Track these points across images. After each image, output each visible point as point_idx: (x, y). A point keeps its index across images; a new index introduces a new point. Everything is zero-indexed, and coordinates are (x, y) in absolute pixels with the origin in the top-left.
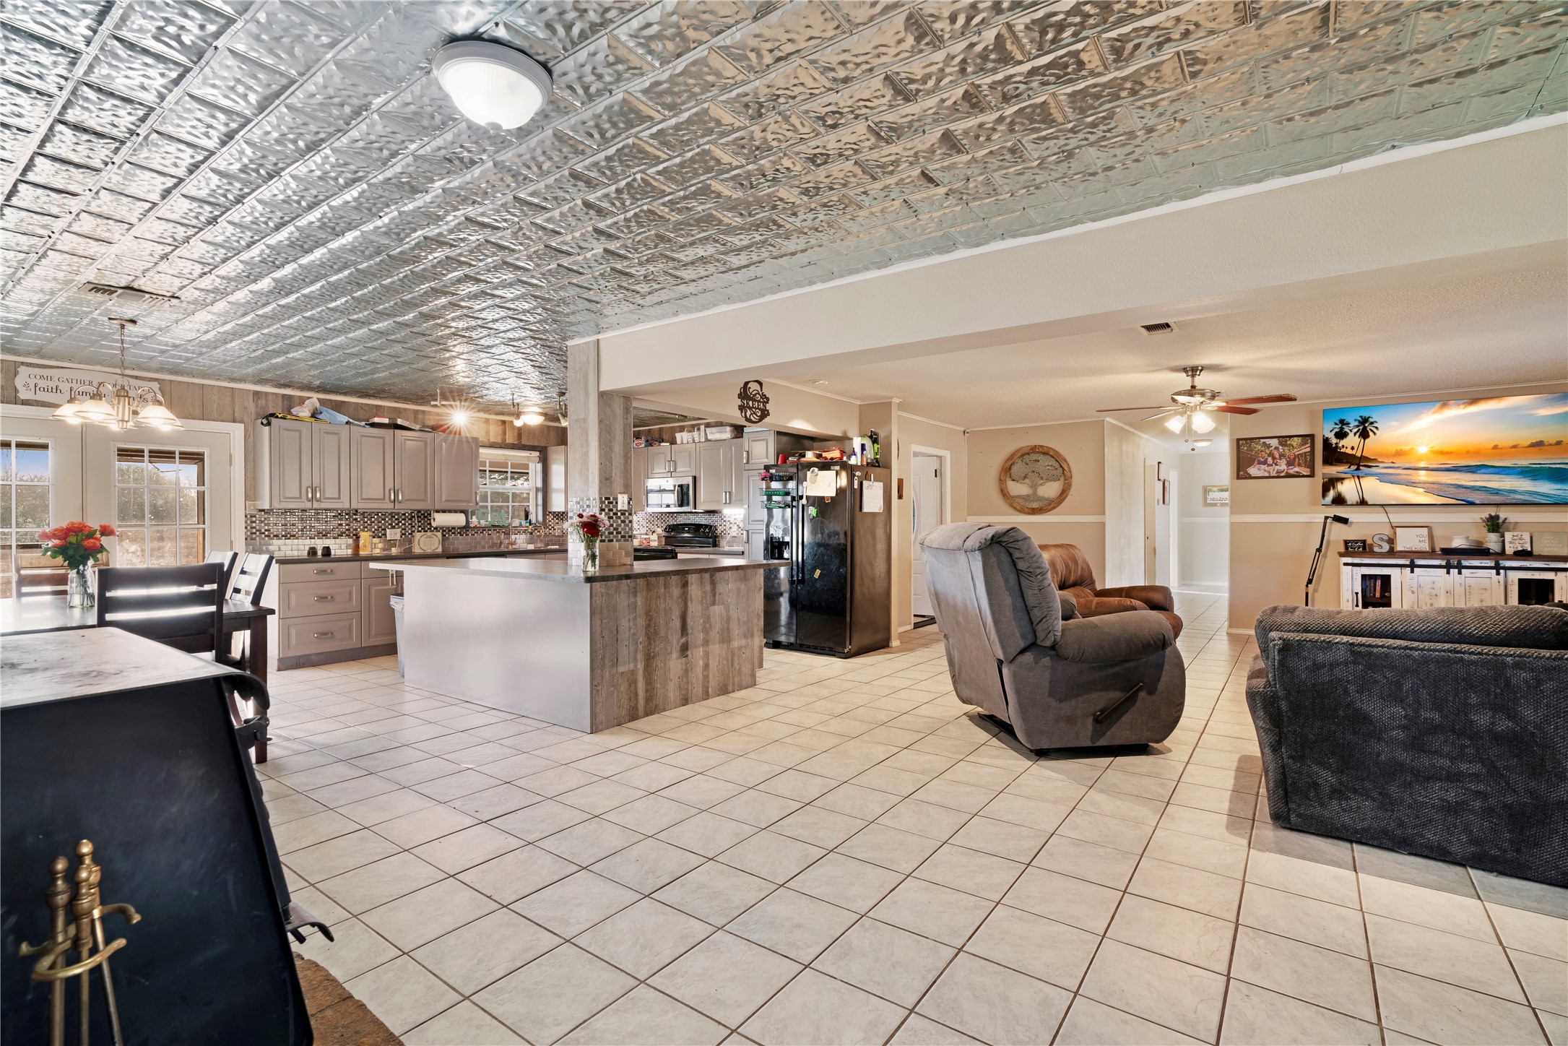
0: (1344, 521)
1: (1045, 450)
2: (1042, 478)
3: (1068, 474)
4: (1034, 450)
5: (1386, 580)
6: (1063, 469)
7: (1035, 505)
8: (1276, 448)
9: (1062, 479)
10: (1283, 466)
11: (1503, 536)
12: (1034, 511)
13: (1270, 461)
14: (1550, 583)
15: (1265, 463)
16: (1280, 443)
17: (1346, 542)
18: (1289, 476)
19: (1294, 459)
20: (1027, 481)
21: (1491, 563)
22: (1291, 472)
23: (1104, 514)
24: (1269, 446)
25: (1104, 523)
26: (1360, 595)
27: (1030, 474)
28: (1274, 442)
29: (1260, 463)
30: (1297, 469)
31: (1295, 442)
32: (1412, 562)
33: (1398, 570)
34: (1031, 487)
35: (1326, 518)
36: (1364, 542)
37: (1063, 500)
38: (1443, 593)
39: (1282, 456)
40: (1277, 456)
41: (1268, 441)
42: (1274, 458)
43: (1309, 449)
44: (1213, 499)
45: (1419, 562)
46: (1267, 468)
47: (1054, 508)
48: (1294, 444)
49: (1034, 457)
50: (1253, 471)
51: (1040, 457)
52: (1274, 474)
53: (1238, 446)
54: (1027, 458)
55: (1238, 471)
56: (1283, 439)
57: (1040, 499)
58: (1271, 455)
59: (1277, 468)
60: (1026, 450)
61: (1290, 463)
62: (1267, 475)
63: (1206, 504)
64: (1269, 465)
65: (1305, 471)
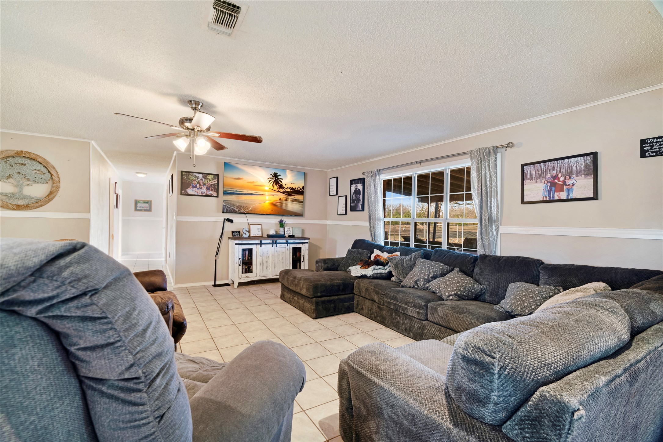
0: (231, 221)
1: (33, 157)
2: (29, 180)
3: (57, 179)
4: (19, 154)
5: (250, 251)
6: (52, 175)
7: (20, 202)
8: (201, 179)
9: (50, 182)
10: (204, 190)
11: (284, 229)
12: (19, 208)
13: (198, 186)
14: (300, 248)
15: (196, 187)
16: (203, 177)
17: (233, 232)
18: (207, 196)
19: (210, 186)
20: (10, 180)
21: (284, 241)
22: (208, 193)
23: (89, 212)
24: (198, 178)
25: (89, 220)
26: (241, 259)
27: (15, 175)
28: (200, 176)
29: (193, 187)
30: (211, 192)
31: (211, 177)
32: (261, 242)
33: (255, 246)
34: (16, 186)
35: (225, 219)
36: (239, 232)
37: (51, 200)
38: (271, 255)
39: (204, 184)
40: (202, 184)
41: (198, 175)
42: (200, 185)
43: (216, 182)
44: (140, 207)
45: (263, 242)
46: (197, 190)
47: (41, 206)
48: (210, 178)
49: (21, 160)
50: (190, 191)
51: (27, 161)
52: (200, 194)
53: (182, 175)
54: (11, 160)
55: (182, 190)
56: (205, 175)
57: (26, 197)
58: (199, 183)
59: (202, 190)
60: (12, 154)
61: (208, 189)
62: (196, 194)
63: (136, 210)
64: (198, 189)
65: (215, 194)
